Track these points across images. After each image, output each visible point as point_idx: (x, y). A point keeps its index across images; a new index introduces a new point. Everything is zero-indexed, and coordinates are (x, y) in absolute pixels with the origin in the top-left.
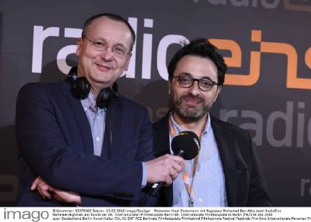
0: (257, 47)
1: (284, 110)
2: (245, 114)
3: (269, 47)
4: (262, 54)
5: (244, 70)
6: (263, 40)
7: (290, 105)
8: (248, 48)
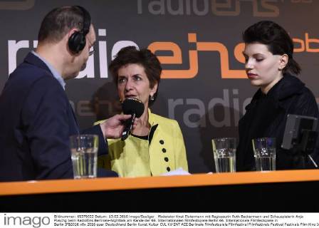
0: (193, 46)
1: (222, 97)
2: (190, 101)
3: (204, 46)
4: (198, 51)
5: (185, 65)
6: (198, 40)
7: (226, 92)
8: (186, 48)
